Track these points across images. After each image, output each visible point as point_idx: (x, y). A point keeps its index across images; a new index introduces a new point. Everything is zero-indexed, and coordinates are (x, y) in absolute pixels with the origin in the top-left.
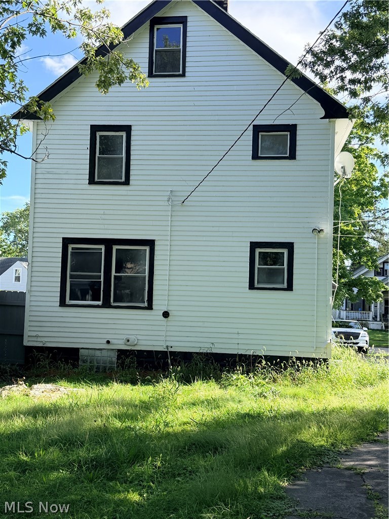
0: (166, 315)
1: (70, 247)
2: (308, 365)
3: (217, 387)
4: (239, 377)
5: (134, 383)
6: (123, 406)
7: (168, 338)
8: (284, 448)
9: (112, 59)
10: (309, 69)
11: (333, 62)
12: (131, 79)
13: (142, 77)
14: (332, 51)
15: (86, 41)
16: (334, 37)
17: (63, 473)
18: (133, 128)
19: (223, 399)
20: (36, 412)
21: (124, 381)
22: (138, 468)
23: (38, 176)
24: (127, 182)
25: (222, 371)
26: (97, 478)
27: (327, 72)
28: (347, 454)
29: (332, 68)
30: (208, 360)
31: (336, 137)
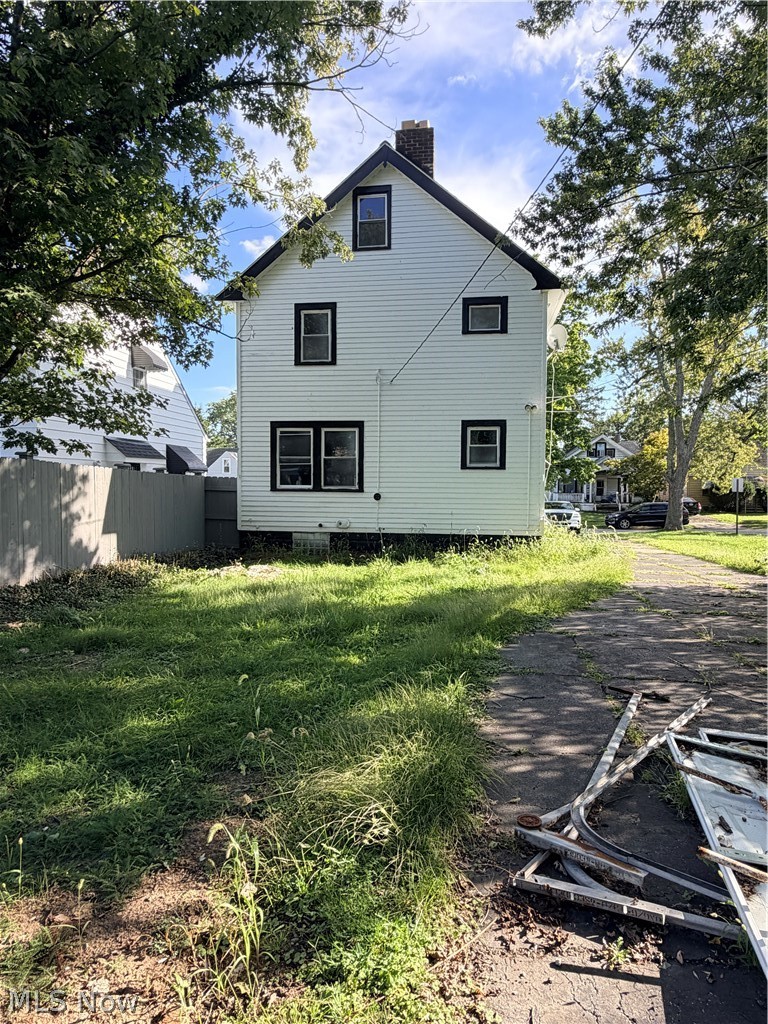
0: (377, 497)
1: (279, 430)
2: (521, 543)
3: (431, 566)
4: (451, 556)
5: (348, 564)
6: (339, 583)
7: (380, 521)
8: (498, 615)
9: (316, 231)
10: (519, 236)
11: (544, 229)
12: (335, 252)
13: (347, 249)
14: (544, 216)
15: (288, 213)
16: (545, 201)
17: (285, 641)
18: (338, 305)
19: (436, 577)
20: (254, 589)
21: (337, 561)
22: (356, 636)
23: (244, 359)
24: (333, 362)
25: (435, 551)
26: (319, 644)
27: (538, 239)
28: (558, 621)
29: (544, 234)
30: (420, 540)
31: (549, 309)
